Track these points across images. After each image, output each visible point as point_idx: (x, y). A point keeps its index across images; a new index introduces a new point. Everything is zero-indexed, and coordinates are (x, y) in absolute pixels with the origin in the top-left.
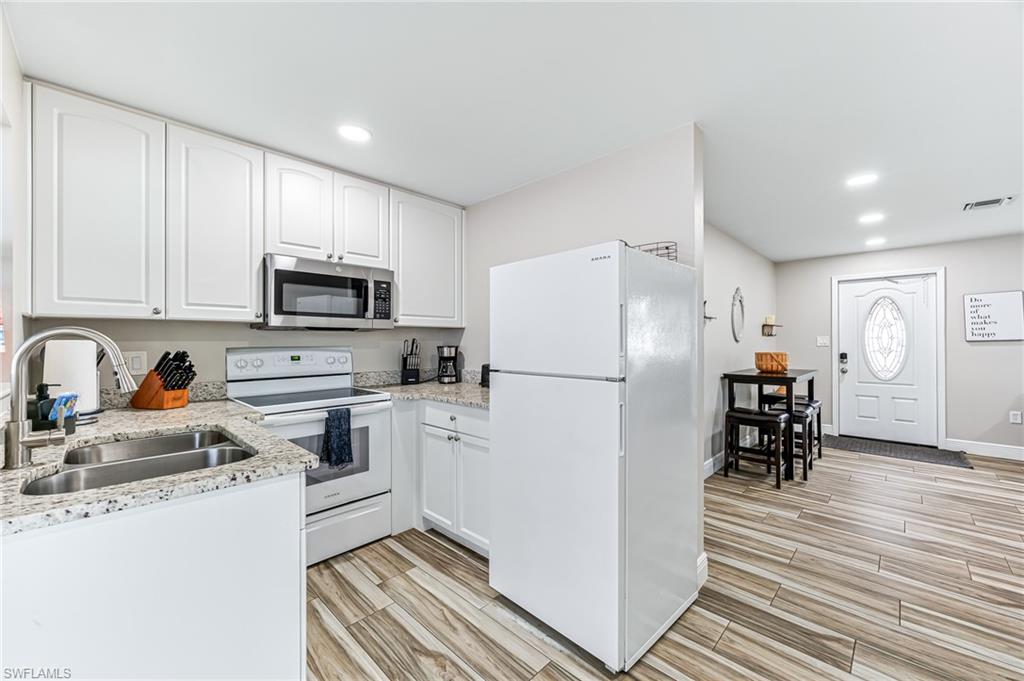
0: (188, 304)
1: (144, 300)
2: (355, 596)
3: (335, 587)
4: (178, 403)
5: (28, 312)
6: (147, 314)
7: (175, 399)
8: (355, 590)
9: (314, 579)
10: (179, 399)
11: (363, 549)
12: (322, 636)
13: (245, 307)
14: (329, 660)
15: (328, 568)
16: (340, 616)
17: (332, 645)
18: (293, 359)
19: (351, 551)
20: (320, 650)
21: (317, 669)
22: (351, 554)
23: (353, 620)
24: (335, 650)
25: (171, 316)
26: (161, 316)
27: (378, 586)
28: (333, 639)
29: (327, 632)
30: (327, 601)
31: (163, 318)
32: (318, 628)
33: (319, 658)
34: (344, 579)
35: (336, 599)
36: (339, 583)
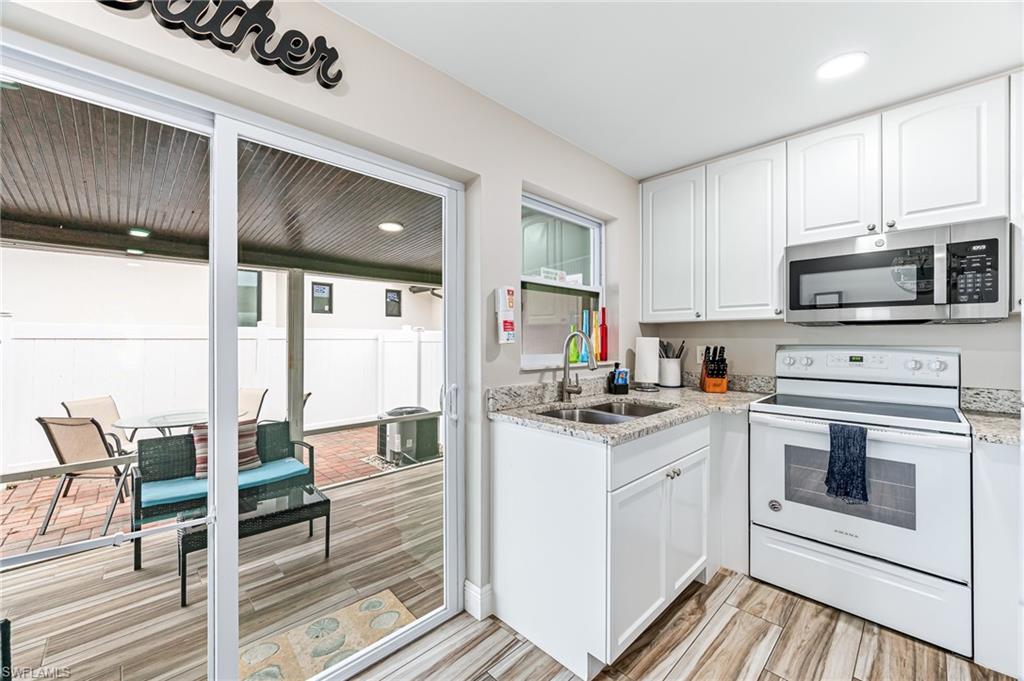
0: (721, 307)
1: (692, 307)
2: (814, 662)
3: (809, 636)
4: (718, 389)
5: (641, 321)
6: (693, 318)
7: (715, 385)
8: (823, 657)
9: (803, 614)
10: (719, 385)
11: (902, 639)
12: (739, 651)
13: (767, 305)
14: (717, 671)
15: (831, 617)
16: (775, 656)
17: (735, 665)
18: (851, 359)
19: (881, 627)
20: (724, 658)
21: (703, 664)
22: (876, 629)
23: (779, 671)
24: (732, 670)
25: (710, 318)
26: (702, 318)
27: (853, 678)
28: (742, 663)
29: (747, 653)
30: (784, 638)
31: (704, 319)
32: (746, 645)
33: (716, 660)
34: (829, 638)
35: (793, 645)
36: (820, 636)
